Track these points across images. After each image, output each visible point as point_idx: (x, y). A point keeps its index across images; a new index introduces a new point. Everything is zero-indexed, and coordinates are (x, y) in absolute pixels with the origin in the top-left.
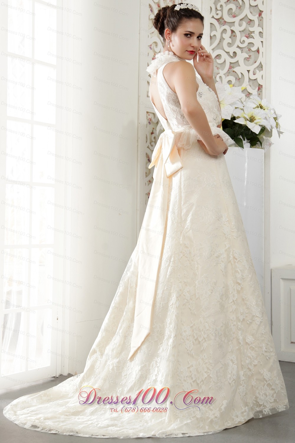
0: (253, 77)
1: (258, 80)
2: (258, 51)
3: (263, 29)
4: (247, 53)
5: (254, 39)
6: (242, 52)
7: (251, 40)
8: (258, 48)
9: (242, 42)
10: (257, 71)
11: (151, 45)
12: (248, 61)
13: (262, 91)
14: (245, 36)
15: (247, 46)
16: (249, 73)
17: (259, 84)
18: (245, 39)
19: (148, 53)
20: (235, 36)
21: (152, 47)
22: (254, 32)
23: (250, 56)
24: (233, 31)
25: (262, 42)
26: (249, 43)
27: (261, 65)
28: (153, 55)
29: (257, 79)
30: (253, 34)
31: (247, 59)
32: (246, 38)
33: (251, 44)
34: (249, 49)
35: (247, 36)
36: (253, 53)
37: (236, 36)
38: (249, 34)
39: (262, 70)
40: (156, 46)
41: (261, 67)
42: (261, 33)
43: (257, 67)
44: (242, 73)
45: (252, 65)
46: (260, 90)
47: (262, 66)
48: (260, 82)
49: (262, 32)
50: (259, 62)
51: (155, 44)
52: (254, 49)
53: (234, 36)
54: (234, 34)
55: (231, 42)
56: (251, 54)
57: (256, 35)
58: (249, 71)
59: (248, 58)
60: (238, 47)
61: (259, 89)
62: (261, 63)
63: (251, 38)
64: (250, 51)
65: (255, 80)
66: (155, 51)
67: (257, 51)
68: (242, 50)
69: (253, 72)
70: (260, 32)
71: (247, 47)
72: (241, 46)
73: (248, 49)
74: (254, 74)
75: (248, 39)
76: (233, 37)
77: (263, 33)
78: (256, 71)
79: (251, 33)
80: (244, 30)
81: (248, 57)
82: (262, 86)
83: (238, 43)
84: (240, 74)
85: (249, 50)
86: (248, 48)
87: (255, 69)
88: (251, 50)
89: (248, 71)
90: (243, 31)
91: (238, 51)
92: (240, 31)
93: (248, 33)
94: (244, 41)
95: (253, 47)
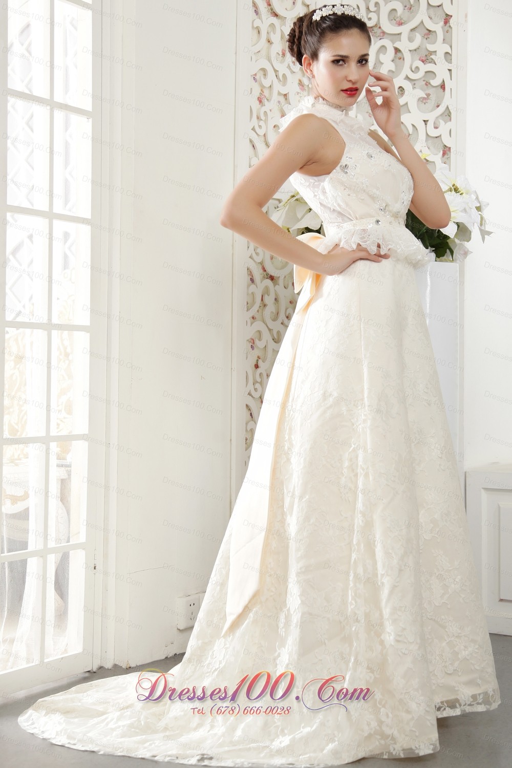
0: (433, 133)
1: (443, 137)
2: (443, 86)
3: (451, 47)
4: (422, 89)
5: (436, 64)
6: (414, 88)
7: (429, 67)
8: (444, 81)
9: (413, 70)
10: (442, 122)
11: (256, 75)
12: (425, 103)
13: (450, 157)
14: (420, 60)
15: (424, 77)
16: (426, 124)
17: (445, 146)
18: (420, 64)
19: (251, 89)
20: (402, 59)
21: (257, 77)
22: (436, 51)
23: (428, 95)
24: (397, 50)
25: (450, 70)
26: (426, 72)
27: (448, 112)
28: (260, 91)
29: (441, 136)
30: (433, 57)
31: (423, 100)
32: (422, 63)
33: (430, 74)
34: (427, 82)
35: (424, 59)
36: (434, 89)
37: (404, 59)
38: (426, 56)
39: (450, 120)
40: (265, 75)
41: (447, 114)
42: (448, 55)
43: (441, 115)
44: (413, 125)
45: (431, 112)
46: (446, 156)
47: (450, 112)
48: (447, 141)
49: (451, 53)
50: (446, 107)
51: (262, 73)
52: (436, 82)
53: (400, 59)
54: (399, 55)
55: (394, 70)
56: (431, 91)
57: (439, 57)
58: (428, 121)
59: (424, 98)
60: (407, 78)
61: (444, 154)
62: (448, 107)
63: (430, 62)
64: (429, 85)
65: (436, 137)
66: (263, 86)
67: (441, 87)
68: (414, 84)
69: (434, 123)
70: (447, 53)
71: (423, 79)
72: (412, 76)
73: (424, 83)
74: (436, 128)
75: (425, 64)
76: (397, 60)
77: (451, 55)
78: (439, 122)
79: (431, 55)
80: (418, 48)
81: (426, 97)
82: (450, 148)
83: (406, 71)
84: (411, 126)
85: (427, 85)
86: (424, 81)
87: (437, 118)
88: (430, 83)
89: (424, 121)
90: (415, 50)
91: (407, 85)
92: (410, 51)
93: (424, 53)
94: (417, 68)
95: (434, 79)
